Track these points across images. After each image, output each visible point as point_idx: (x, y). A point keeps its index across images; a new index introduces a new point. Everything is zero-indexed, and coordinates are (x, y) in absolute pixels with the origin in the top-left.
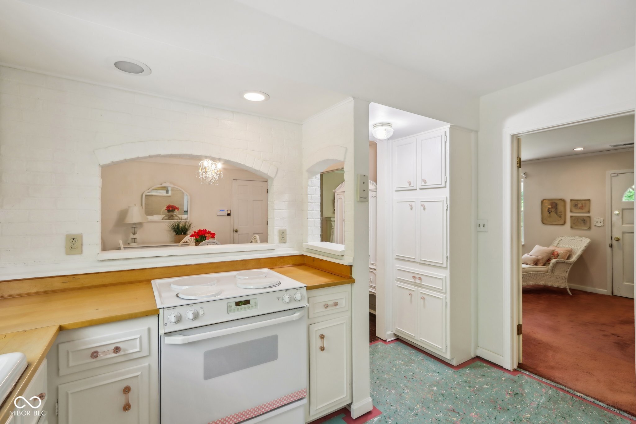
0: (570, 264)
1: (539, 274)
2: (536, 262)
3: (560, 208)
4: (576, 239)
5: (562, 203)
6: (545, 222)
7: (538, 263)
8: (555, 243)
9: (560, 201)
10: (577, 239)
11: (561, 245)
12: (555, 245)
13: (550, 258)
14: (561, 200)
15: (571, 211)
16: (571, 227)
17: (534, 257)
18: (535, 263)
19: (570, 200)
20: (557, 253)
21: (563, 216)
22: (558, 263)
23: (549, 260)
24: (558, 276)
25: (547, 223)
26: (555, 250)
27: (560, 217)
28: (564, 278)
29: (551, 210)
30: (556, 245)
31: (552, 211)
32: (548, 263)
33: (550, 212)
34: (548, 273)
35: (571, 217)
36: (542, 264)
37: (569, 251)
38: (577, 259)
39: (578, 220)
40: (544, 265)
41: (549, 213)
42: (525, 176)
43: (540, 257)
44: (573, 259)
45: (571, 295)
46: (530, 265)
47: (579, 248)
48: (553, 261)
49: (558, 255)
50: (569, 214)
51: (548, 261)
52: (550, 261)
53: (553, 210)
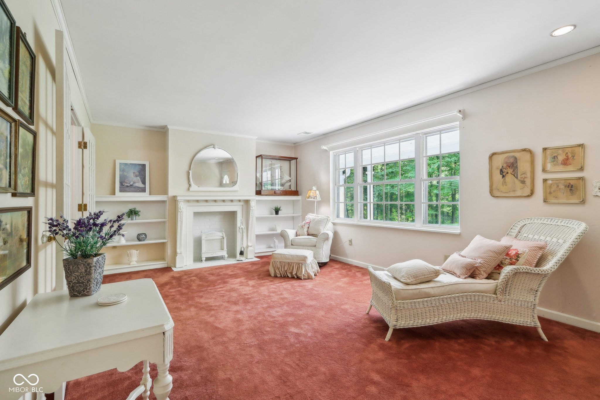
0: (543, 276)
1: (477, 298)
2: (471, 272)
3: (524, 166)
4: (555, 223)
5: (528, 156)
6: (496, 193)
7: (477, 272)
8: (514, 231)
9: (524, 152)
10: (557, 224)
11: (525, 235)
12: (512, 234)
13: (501, 262)
14: (524, 150)
15: (544, 170)
16: (545, 201)
17: (468, 260)
18: (469, 274)
19: (542, 150)
20: (517, 253)
21: (528, 181)
22: (516, 273)
23: (499, 267)
24: (518, 301)
25: (499, 195)
26: (511, 246)
27: (523, 182)
28: (530, 304)
29: (506, 171)
30: (514, 235)
31: (507, 173)
32: (498, 271)
33: (504, 174)
34: (496, 294)
35: (545, 180)
36: (485, 275)
37: (541, 248)
38: (558, 265)
39: (558, 186)
40: (489, 277)
41: (503, 176)
42: (461, 116)
43: (479, 260)
44: (550, 266)
45: (547, 340)
46: (459, 277)
47: (561, 241)
48: (507, 270)
49: (518, 256)
50: (540, 176)
51: (498, 269)
52: (502, 268)
53: (510, 171)
